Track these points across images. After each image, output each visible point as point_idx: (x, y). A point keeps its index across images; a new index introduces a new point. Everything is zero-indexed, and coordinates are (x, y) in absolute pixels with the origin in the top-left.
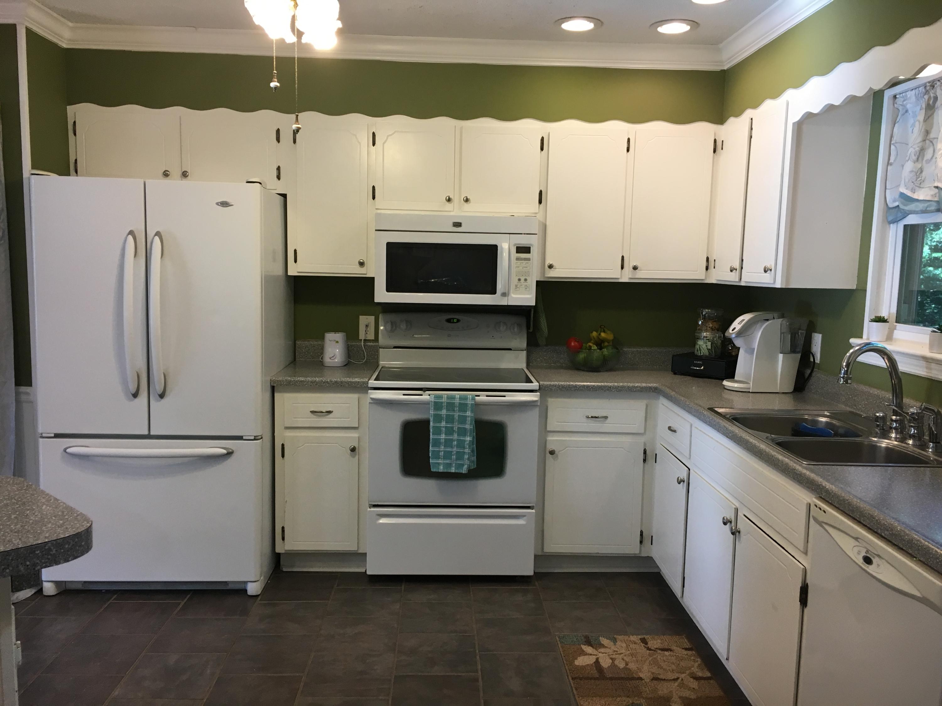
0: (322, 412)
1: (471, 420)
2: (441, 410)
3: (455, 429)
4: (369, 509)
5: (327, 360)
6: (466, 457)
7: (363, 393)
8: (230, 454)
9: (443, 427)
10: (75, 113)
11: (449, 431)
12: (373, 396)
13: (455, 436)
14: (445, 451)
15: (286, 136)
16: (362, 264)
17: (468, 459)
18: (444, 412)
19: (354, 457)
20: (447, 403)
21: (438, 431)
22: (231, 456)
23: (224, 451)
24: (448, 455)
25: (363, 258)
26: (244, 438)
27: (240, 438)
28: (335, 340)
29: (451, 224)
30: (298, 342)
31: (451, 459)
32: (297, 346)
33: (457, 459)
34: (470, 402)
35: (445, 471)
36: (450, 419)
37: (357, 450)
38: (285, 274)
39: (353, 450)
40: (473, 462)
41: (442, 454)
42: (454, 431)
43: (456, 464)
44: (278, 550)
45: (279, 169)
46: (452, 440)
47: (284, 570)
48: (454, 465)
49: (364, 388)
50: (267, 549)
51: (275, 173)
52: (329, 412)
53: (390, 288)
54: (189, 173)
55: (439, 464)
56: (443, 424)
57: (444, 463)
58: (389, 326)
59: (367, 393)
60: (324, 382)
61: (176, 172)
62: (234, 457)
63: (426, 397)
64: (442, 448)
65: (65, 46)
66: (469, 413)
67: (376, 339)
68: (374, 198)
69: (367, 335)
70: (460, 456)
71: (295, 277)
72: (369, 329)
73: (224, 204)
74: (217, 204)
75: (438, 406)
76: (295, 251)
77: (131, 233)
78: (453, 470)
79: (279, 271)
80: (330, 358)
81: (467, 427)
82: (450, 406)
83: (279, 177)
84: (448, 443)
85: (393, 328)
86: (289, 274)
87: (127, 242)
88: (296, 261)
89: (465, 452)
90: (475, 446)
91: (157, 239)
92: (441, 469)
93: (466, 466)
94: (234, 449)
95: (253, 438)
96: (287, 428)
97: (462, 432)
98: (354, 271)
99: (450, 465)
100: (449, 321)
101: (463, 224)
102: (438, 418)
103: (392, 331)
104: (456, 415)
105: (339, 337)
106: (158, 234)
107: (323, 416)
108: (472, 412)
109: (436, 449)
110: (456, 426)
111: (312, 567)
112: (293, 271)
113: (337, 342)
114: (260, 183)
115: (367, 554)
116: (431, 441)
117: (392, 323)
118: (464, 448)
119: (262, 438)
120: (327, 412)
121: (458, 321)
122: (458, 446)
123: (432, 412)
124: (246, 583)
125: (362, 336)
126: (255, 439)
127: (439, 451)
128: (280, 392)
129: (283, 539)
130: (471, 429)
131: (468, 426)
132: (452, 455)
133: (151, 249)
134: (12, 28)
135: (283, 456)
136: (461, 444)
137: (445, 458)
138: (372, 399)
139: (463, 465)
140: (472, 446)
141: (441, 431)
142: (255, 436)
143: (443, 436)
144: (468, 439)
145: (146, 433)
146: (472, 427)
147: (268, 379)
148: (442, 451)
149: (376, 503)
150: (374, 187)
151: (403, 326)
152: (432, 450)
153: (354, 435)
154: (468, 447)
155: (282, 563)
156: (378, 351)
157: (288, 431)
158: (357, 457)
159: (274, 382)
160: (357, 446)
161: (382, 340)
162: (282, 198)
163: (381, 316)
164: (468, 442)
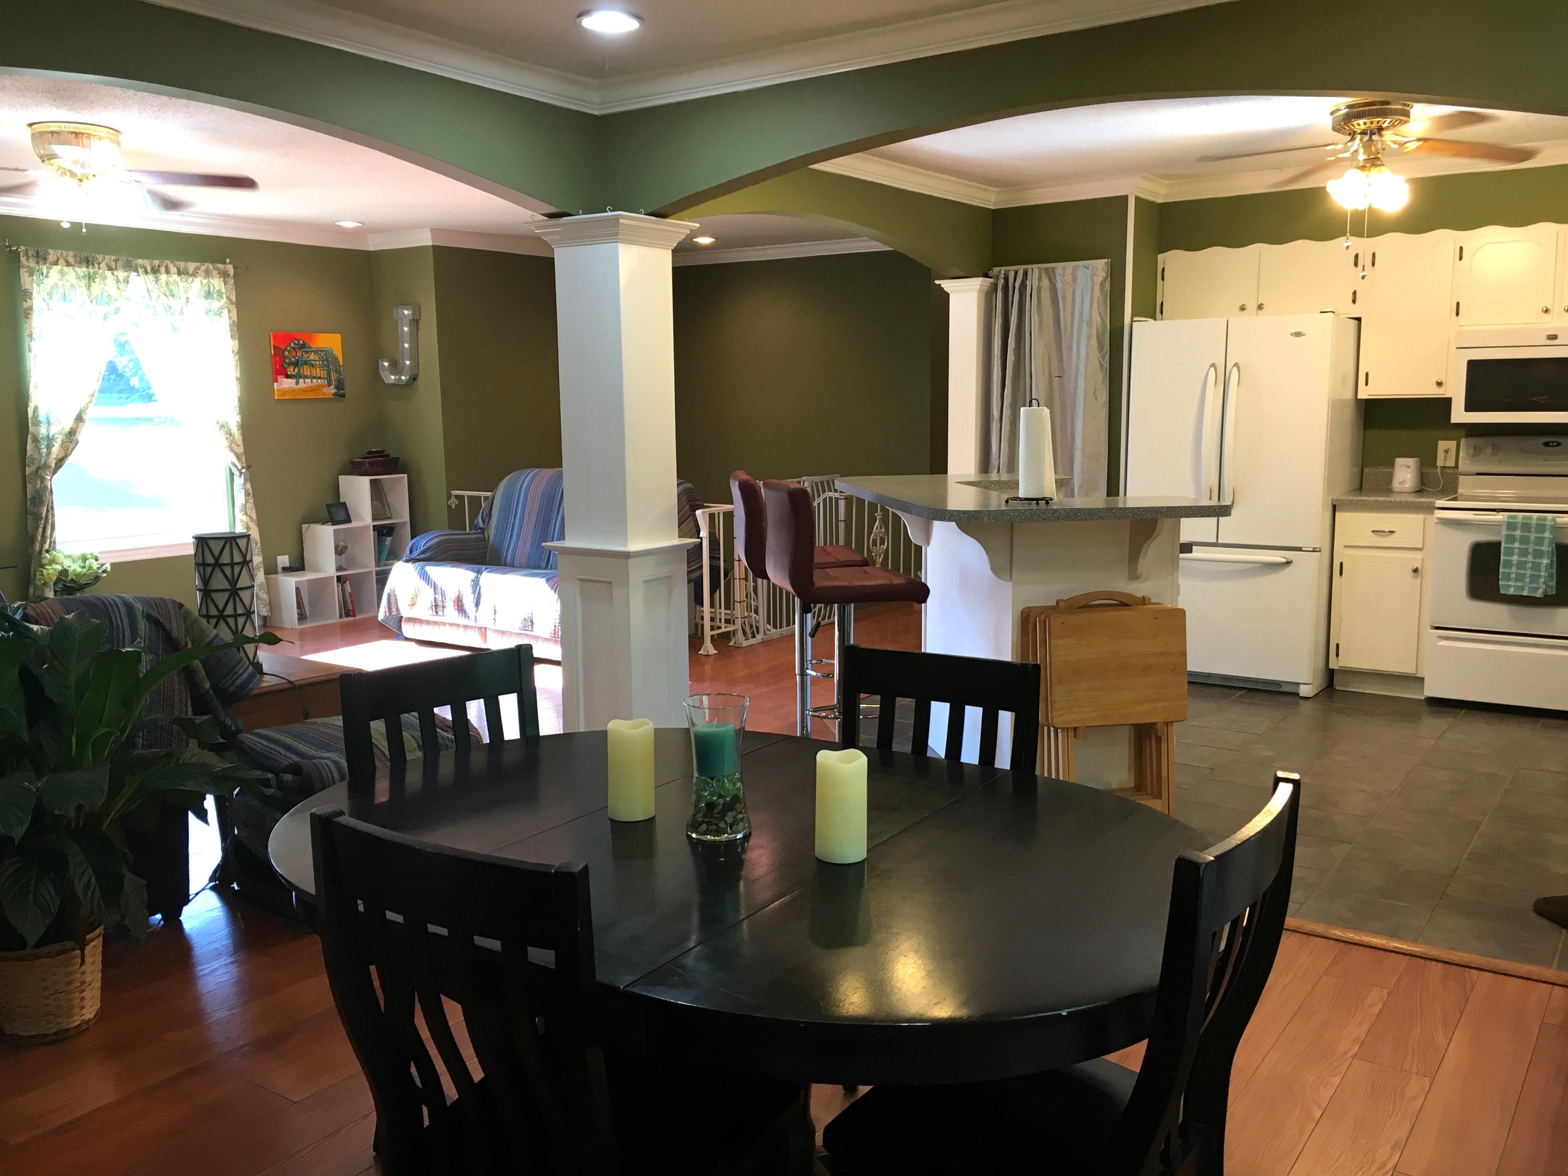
0: (1384, 532)
1: (1550, 542)
2: (1515, 530)
3: (1531, 551)
4: (1429, 630)
5: (1396, 485)
6: (1542, 580)
7: (1429, 514)
8: (1289, 563)
9: (1516, 548)
10: (1164, 261)
11: (1524, 553)
12: (1438, 516)
13: (1530, 558)
14: (1517, 574)
15: (1365, 260)
16: (1439, 384)
17: (1544, 583)
18: (1518, 533)
19: (1417, 577)
20: (1522, 523)
21: (1510, 552)
22: (1288, 566)
23: (1284, 560)
24: (1520, 578)
25: (1441, 378)
26: (1303, 549)
27: (1299, 549)
28: (1406, 465)
29: (1545, 337)
30: (1366, 470)
31: (1524, 582)
32: (1364, 473)
33: (1531, 582)
34: (1549, 523)
35: (1516, 593)
36: (1524, 540)
37: (1420, 571)
38: (1354, 396)
39: (1416, 571)
40: (1551, 587)
41: (1513, 576)
42: (1528, 553)
43: (1529, 587)
44: (1331, 666)
45: (1355, 293)
46: (1526, 562)
47: (1338, 688)
48: (1527, 588)
49: (1431, 509)
50: (1321, 663)
51: (1351, 298)
52: (1392, 532)
53: (1469, 408)
54: (1265, 306)
55: (1509, 586)
56: (1517, 545)
57: (1514, 586)
58: (1471, 451)
59: (1433, 513)
60: (1388, 502)
61: (1252, 307)
62: (1292, 566)
63: (1500, 517)
64: (1514, 569)
65: (1160, 201)
66: (1547, 535)
67: (1456, 466)
68: (1457, 314)
69: (1447, 462)
70: (1535, 578)
71: (1367, 400)
72: (1448, 455)
73: (1298, 334)
74: (1291, 334)
75: (1511, 526)
76: (1367, 374)
77: (1213, 365)
78: (1525, 593)
79: (1349, 395)
80: (1400, 484)
81: (1543, 549)
82: (1526, 527)
83: (1354, 301)
84: (1521, 565)
85: (1477, 452)
86: (1359, 397)
87: (1210, 373)
88: (1367, 384)
89: (1540, 575)
90: (1554, 570)
91: (1235, 369)
92: (1511, 591)
93: (1541, 590)
94: (1293, 559)
95: (1312, 549)
96: (1346, 547)
97: (1539, 554)
98: (1431, 391)
99: (1522, 588)
100: (1547, 444)
101: (1559, 337)
102: (1511, 539)
103: (1474, 455)
104: (1533, 536)
105: (1411, 462)
106: (1236, 365)
107: (1384, 536)
108: (1551, 533)
109: (1507, 571)
110: (1531, 548)
111: (1365, 689)
112: (1364, 394)
113: (1409, 467)
114: (1334, 312)
115: (1425, 679)
116: (1501, 562)
117: (1475, 448)
118: (1540, 571)
119: (1320, 551)
120: (1390, 532)
121: (1559, 444)
122: (1532, 568)
123: (1504, 532)
124: (1298, 684)
125: (1440, 463)
126: (1313, 551)
127: (1511, 573)
128: (1342, 510)
129: (1337, 655)
130: (1548, 551)
131: (1545, 548)
132: (1525, 578)
133: (1229, 377)
134: (1125, 199)
135: (1341, 574)
136: (1536, 567)
137: (1516, 580)
138: (1438, 518)
139: (1537, 589)
140: (1551, 571)
141: (1513, 552)
142: (1314, 548)
143: (1515, 558)
144: (1545, 561)
145: (1214, 541)
146: (1550, 550)
147: (1330, 498)
148: (1513, 573)
149: (1437, 625)
150: (1458, 304)
151: (1489, 451)
152: (1502, 572)
153: (1418, 556)
154: (1544, 570)
155: (1335, 682)
156: (1457, 479)
157: (1347, 549)
158: (1420, 579)
159: (1336, 500)
160: (1420, 567)
161: (1462, 467)
162: (1356, 322)
163: (1463, 441)
164: (1545, 565)
